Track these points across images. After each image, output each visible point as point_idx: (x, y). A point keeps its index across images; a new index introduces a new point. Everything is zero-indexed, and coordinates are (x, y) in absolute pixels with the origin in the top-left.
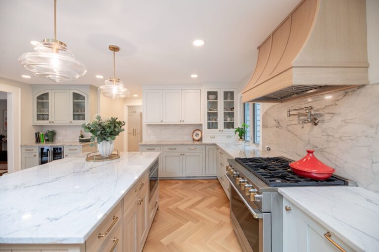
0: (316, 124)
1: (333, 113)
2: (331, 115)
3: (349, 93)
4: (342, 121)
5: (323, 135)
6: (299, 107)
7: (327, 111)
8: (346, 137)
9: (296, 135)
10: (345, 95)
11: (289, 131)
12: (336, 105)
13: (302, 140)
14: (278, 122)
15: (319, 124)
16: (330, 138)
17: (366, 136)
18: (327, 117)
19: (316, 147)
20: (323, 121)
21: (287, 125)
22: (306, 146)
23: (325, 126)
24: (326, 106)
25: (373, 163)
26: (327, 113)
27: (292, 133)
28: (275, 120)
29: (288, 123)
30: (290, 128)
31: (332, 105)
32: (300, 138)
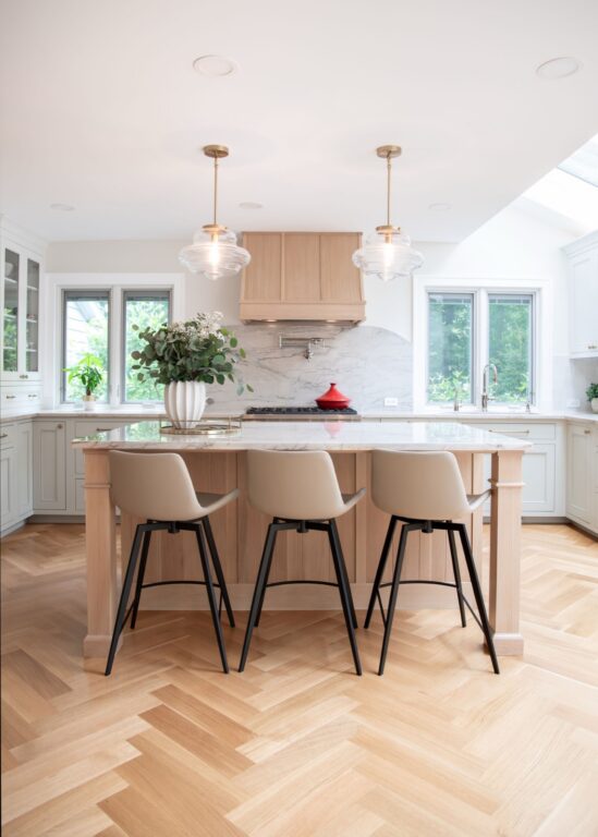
0: (307, 358)
1: (330, 347)
2: (328, 349)
3: (346, 330)
4: (339, 354)
7: (324, 344)
9: (277, 372)
10: (343, 331)
11: (263, 367)
12: (334, 339)
13: (287, 378)
15: (312, 357)
16: (326, 372)
17: (359, 367)
18: (323, 350)
19: (309, 383)
21: (259, 359)
23: (321, 358)
26: (323, 346)
27: (269, 369)
29: (261, 356)
30: (266, 363)
31: (329, 339)
32: (284, 376)
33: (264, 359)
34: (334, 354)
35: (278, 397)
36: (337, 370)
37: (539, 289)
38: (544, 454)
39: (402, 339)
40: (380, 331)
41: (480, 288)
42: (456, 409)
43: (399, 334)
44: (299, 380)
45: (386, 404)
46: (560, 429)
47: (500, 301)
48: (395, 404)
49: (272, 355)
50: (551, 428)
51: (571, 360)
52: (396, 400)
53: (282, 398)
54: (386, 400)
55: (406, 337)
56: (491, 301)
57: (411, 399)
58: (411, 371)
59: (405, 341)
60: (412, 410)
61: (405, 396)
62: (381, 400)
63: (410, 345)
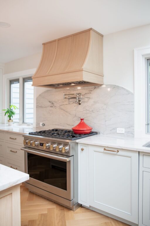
0: (80, 104)
1: (89, 98)
2: (88, 99)
3: (97, 88)
4: (93, 102)
5: (84, 110)
6: (69, 92)
7: (86, 97)
8: (95, 110)
9: (67, 112)
10: (95, 89)
11: (62, 109)
12: (91, 93)
13: (71, 115)
14: (52, 103)
15: (82, 104)
16: (88, 111)
17: (103, 109)
18: (86, 100)
20: (84, 102)
21: (60, 105)
22: (74, 118)
23: (85, 104)
24: (86, 93)
25: (106, 121)
26: (86, 98)
27: (64, 110)
28: (50, 102)
30: (62, 107)
31: (88, 93)
32: (69, 114)
33: (62, 105)
34: (91, 102)
35: (67, 124)
39: (127, 91)
40: (115, 87)
43: (126, 88)
44: (75, 115)
45: (118, 132)
48: (123, 132)
49: (65, 103)
52: (124, 129)
53: (69, 125)
54: (118, 129)
57: (134, 129)
58: (134, 112)
59: (129, 93)
60: (134, 137)
61: (129, 127)
62: (115, 129)
63: (133, 94)
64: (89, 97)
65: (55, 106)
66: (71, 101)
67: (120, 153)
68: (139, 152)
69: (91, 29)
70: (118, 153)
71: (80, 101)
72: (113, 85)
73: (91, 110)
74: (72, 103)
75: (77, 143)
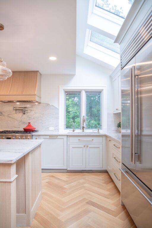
0: (24, 114)
2: (31, 111)
5: (27, 118)
7: (29, 109)
9: (14, 119)
11: (9, 117)
14: (1, 113)
15: (26, 114)
16: (30, 119)
17: (41, 117)
18: (29, 111)
19: (24, 122)
20: (28, 113)
21: (8, 114)
22: (20, 123)
23: (29, 114)
25: (42, 124)
27: (12, 118)
29: (9, 113)
31: (31, 107)
32: (16, 120)
33: (10, 114)
34: (33, 112)
36: (34, 118)
37: (103, 90)
38: (99, 148)
41: (82, 90)
42: (73, 131)
43: (55, 106)
44: (21, 121)
45: (50, 129)
46: (104, 138)
47: (90, 94)
48: (53, 129)
49: (12, 113)
50: (101, 138)
51: (114, 114)
52: (53, 128)
53: (15, 127)
54: (50, 128)
55: (57, 106)
56: (87, 94)
57: (59, 128)
58: (59, 118)
59: (56, 108)
60: (59, 132)
61: (56, 127)
62: (48, 128)
63: (58, 109)
64: (31, 109)
65: (4, 115)
66: (18, 112)
67: (59, 137)
68: (67, 135)
69: (38, 71)
70: (57, 138)
71: (25, 112)
72: (47, 104)
73: (32, 118)
74: (18, 113)
75: (33, 135)
